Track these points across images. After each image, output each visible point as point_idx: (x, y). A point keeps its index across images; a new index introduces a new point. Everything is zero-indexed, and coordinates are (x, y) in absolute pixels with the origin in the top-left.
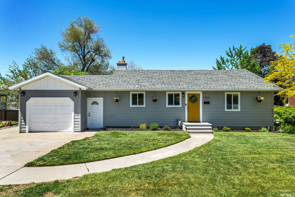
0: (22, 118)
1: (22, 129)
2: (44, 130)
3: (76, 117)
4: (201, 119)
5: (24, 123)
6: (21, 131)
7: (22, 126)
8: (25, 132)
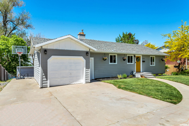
0: (44, 74)
1: (44, 85)
2: (61, 83)
3: (87, 72)
4: (141, 71)
5: (45, 79)
6: (43, 86)
7: (44, 82)
8: (47, 87)
